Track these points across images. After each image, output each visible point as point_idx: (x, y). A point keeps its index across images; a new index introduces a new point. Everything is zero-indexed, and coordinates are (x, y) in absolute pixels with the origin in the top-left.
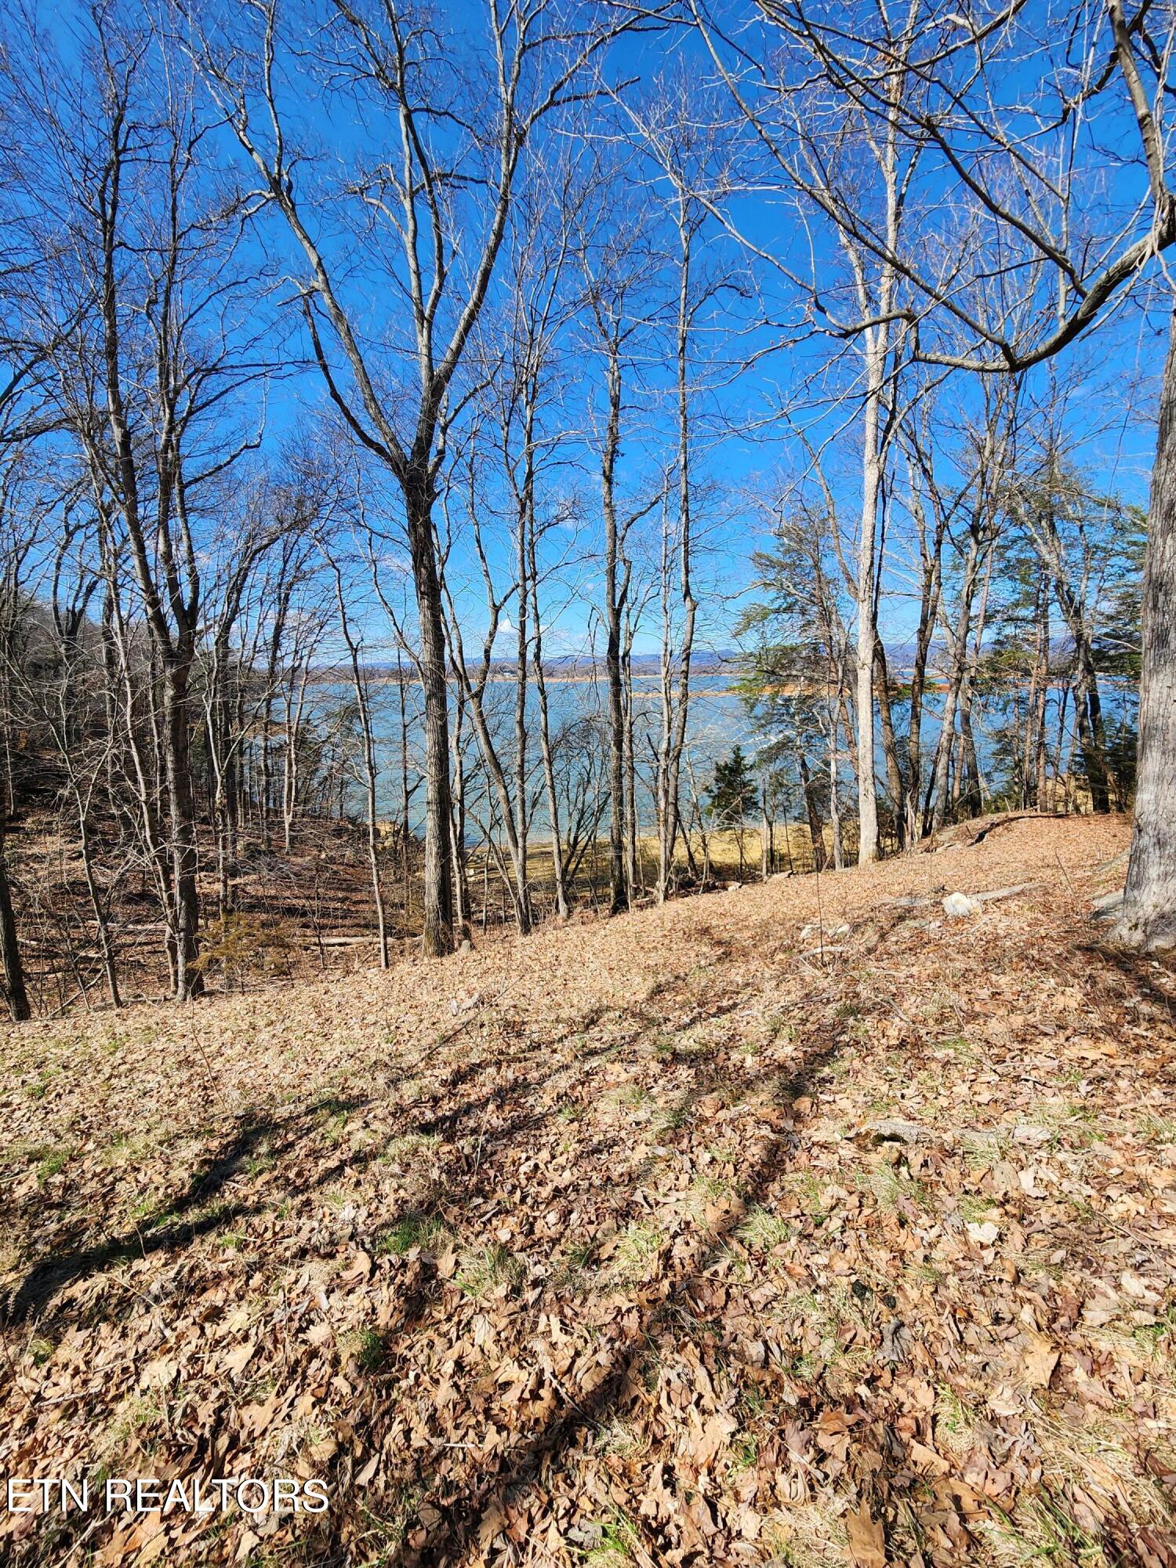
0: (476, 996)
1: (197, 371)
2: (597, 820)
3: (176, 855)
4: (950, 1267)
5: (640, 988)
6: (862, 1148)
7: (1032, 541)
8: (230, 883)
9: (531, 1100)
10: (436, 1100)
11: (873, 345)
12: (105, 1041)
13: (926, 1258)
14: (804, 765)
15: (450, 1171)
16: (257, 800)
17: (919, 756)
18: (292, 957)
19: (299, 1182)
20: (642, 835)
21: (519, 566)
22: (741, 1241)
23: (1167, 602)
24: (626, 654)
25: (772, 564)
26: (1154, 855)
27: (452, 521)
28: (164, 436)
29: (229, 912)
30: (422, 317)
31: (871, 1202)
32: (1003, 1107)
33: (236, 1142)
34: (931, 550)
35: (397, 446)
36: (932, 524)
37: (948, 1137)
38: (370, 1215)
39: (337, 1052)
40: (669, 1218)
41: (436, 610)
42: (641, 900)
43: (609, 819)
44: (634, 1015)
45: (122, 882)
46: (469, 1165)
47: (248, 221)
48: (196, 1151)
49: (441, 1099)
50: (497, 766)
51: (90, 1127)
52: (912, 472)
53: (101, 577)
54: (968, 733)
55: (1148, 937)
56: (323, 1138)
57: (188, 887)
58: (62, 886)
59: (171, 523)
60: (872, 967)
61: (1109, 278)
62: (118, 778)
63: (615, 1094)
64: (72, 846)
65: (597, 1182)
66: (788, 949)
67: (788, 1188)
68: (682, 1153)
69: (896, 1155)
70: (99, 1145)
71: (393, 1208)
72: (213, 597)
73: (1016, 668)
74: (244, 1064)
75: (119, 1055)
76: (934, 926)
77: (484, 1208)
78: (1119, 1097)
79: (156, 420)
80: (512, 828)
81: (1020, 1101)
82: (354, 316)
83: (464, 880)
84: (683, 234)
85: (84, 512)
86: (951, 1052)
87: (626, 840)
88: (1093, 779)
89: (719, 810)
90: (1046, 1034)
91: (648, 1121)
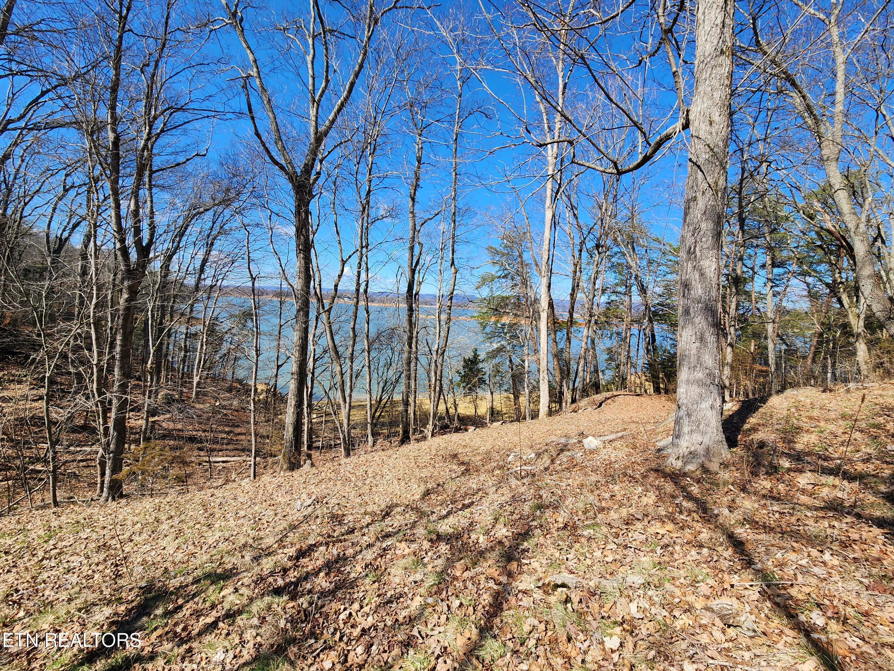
0: (314, 497)
1: (171, 108)
2: (394, 388)
3: (115, 401)
4: (596, 665)
5: (417, 491)
6: (546, 593)
7: (624, 255)
8: (151, 419)
9: (348, 569)
10: (285, 571)
11: (551, 151)
12: (41, 533)
13: (583, 661)
14: (511, 361)
15: (292, 621)
16: (176, 366)
17: (570, 359)
18: (189, 470)
19: (184, 634)
20: (420, 397)
21: (359, 240)
22: (477, 658)
23: (689, 294)
24: (417, 294)
25: (497, 253)
26: (686, 420)
27: (321, 211)
28: (143, 142)
29: (147, 439)
30: (314, 101)
31: (552, 627)
32: (619, 564)
33: (139, 606)
34: (577, 254)
35: (293, 167)
36: (578, 241)
37: (592, 584)
38: (235, 657)
39: (217, 537)
40: (434, 645)
41: (307, 260)
42: (418, 436)
43: (401, 387)
44: (412, 509)
45: (71, 418)
46: (306, 616)
47: (214, 32)
48: (107, 615)
49: (289, 570)
50: (337, 352)
51: (22, 598)
52: (568, 214)
53: (84, 219)
54: (594, 349)
55: (685, 464)
56: (204, 601)
57: (120, 424)
58: (22, 419)
59: (141, 192)
60: (547, 479)
61: (661, 140)
62: (77, 349)
63: (402, 562)
64: (35, 392)
65: (389, 623)
66: (501, 468)
67: (505, 620)
68: (442, 600)
69: (565, 596)
70: (28, 614)
71: (252, 651)
72: (162, 238)
73: (617, 317)
74: (148, 547)
75: (52, 542)
76: (579, 455)
77: (315, 646)
78: (676, 556)
79: (139, 131)
80: (343, 391)
81: (627, 560)
82: (274, 93)
83: (310, 422)
84: (459, 83)
85: (78, 178)
86: (591, 531)
87: (411, 400)
88: (653, 376)
89: (464, 384)
90: (638, 520)
91: (422, 581)
